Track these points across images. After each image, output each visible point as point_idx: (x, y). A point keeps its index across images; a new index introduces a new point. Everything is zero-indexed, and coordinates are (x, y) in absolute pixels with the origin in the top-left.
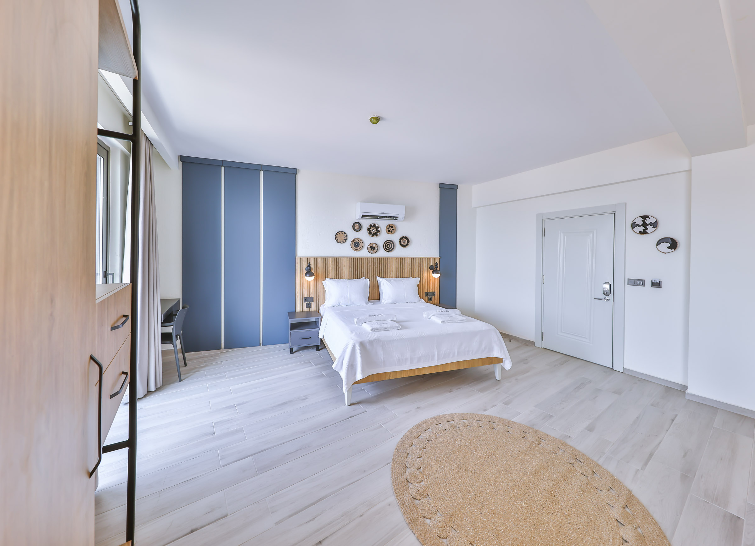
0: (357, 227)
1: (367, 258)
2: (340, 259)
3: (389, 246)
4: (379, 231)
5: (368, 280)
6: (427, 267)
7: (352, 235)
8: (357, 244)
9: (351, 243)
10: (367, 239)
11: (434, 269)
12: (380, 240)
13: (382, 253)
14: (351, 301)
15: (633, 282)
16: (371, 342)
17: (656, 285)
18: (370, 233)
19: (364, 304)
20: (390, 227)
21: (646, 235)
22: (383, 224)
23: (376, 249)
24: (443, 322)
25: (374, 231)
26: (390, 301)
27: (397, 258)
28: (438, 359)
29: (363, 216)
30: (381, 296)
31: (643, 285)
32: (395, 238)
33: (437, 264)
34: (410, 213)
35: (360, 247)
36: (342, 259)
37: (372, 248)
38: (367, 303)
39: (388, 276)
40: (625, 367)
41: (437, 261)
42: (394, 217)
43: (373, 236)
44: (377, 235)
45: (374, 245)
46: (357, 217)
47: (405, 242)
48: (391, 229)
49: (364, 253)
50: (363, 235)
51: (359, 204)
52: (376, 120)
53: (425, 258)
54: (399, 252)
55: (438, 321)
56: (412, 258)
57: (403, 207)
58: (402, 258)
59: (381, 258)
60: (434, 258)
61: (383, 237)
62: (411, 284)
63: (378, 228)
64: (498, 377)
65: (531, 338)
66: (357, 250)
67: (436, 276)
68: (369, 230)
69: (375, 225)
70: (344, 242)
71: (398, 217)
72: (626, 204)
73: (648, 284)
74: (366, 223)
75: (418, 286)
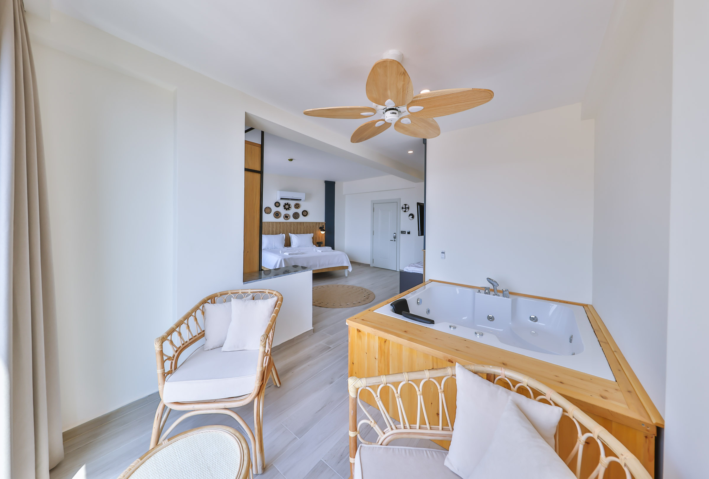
0: (277, 205)
1: (283, 223)
2: (267, 223)
3: (296, 216)
4: (290, 207)
5: (284, 235)
6: (318, 228)
7: (274, 209)
8: (277, 215)
9: (274, 214)
10: (283, 212)
11: (321, 229)
12: (291, 212)
13: (292, 220)
14: (274, 246)
15: (403, 232)
16: (289, 259)
17: (409, 233)
18: (285, 208)
19: (282, 248)
20: (297, 204)
21: (406, 212)
22: (292, 203)
23: (289, 217)
24: (322, 251)
25: (287, 207)
26: (297, 246)
27: (301, 223)
28: (319, 266)
29: (281, 198)
30: (291, 244)
31: (405, 233)
32: (300, 211)
33: (323, 226)
34: (308, 197)
35: (279, 216)
36: (268, 223)
37: (286, 217)
38: (284, 248)
39: (296, 232)
40: (400, 269)
41: (324, 224)
42: (299, 199)
43: (287, 210)
44: (289, 209)
45: (287, 215)
46: (278, 199)
47: (305, 213)
48: (297, 206)
49: (281, 219)
50: (281, 209)
51: (278, 192)
52: (291, 160)
53: (317, 223)
54: (302, 219)
55: (320, 251)
56: (309, 222)
57: (304, 194)
58: (303, 223)
59: (291, 223)
60: (322, 223)
61: (293, 210)
62: (309, 237)
63: (290, 205)
64: (346, 275)
65: (369, 263)
66: (277, 218)
67: (323, 232)
68: (284, 206)
69: (288, 203)
70: (269, 213)
71: (301, 200)
72: (400, 199)
73: (407, 233)
74: (282, 203)
75: (313, 238)
